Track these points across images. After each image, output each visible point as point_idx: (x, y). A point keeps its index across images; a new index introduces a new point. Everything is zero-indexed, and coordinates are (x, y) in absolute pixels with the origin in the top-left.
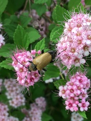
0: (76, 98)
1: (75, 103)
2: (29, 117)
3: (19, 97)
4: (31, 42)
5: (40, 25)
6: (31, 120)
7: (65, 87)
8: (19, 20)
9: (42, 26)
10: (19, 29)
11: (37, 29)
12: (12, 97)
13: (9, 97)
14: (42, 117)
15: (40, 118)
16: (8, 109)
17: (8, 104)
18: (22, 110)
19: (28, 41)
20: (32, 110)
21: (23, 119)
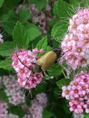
0: (81, 99)
1: (80, 104)
2: (30, 114)
3: (18, 94)
4: (31, 40)
5: (40, 21)
6: (32, 117)
7: (69, 88)
8: (18, 15)
9: (42, 22)
10: (18, 26)
11: (38, 26)
12: (11, 94)
13: (8, 95)
14: (43, 114)
15: (41, 115)
16: (7, 107)
17: (8, 101)
18: (23, 107)
19: (28, 39)
20: (33, 107)
21: (23, 116)
